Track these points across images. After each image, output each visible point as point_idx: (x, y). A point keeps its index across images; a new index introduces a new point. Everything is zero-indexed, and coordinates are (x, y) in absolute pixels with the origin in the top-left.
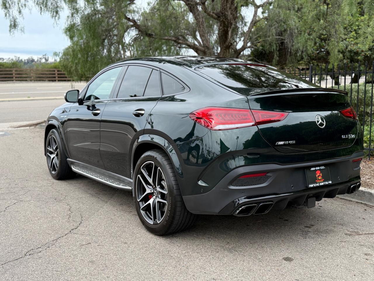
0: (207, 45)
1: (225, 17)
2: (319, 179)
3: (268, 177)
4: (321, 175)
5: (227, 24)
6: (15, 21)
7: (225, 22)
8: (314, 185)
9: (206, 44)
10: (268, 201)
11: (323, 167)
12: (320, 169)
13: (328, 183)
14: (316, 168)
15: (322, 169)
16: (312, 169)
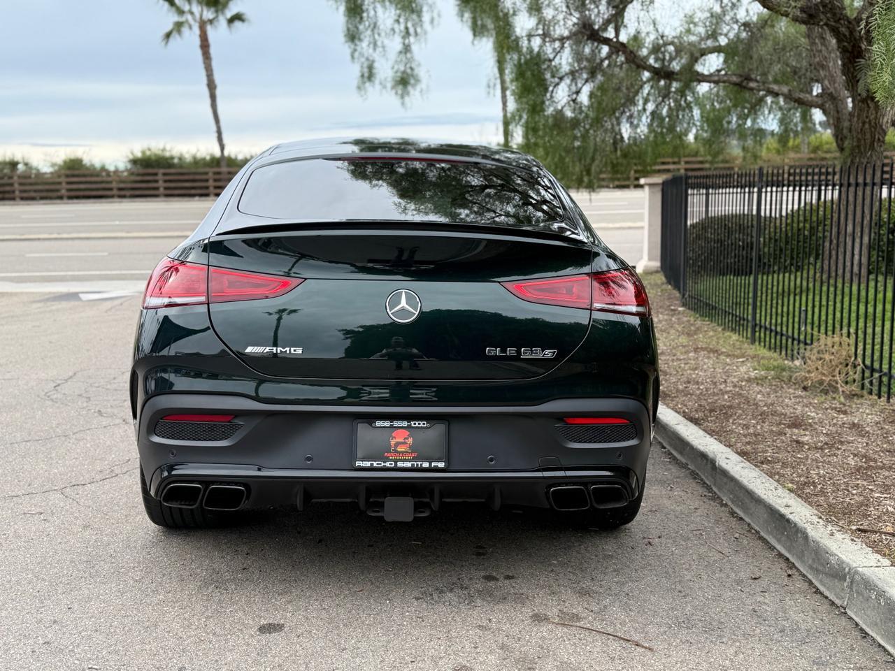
0: (832, 90)
1: (834, 14)
2: (397, 452)
3: (236, 428)
4: (410, 441)
5: (847, 34)
6: (371, 68)
7: (838, 28)
8: (375, 464)
9: (829, 89)
10: (232, 482)
11: (422, 424)
12: (409, 427)
13: (430, 464)
14: (396, 424)
15: (417, 427)
16: (379, 423)
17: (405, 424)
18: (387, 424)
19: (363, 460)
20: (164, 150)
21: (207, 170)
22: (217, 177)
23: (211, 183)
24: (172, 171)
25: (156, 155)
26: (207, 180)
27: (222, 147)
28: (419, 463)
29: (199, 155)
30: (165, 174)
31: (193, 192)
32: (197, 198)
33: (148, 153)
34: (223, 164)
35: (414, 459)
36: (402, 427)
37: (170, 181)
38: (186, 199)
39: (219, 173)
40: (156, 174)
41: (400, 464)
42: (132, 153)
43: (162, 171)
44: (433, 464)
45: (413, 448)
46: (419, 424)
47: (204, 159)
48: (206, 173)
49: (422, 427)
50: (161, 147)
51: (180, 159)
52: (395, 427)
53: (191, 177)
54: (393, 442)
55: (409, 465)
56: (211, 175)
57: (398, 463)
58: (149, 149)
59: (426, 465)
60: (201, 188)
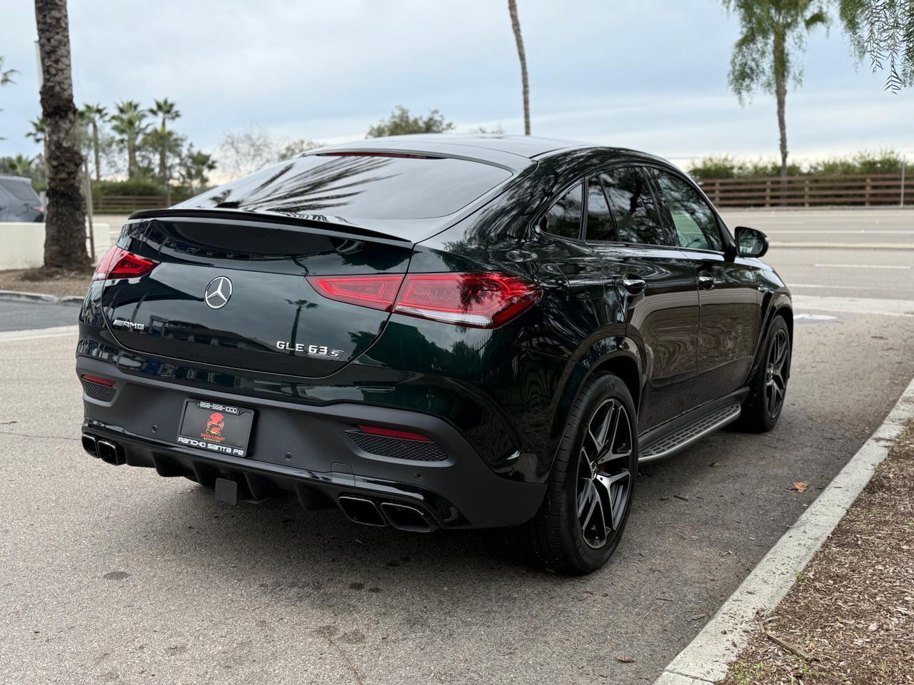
2: (210, 433)
3: (114, 392)
4: (222, 425)
8: (192, 442)
11: (233, 410)
12: (223, 412)
13: (232, 451)
14: (215, 407)
15: (229, 413)
16: (203, 404)
17: (220, 408)
18: (207, 405)
19: (185, 436)
20: (726, 159)
21: (765, 179)
22: (776, 186)
23: (768, 193)
24: (729, 181)
25: (716, 165)
26: (764, 190)
27: (785, 155)
28: (224, 448)
29: (761, 165)
30: (722, 184)
31: (748, 202)
32: (752, 208)
33: (709, 164)
34: (784, 172)
35: (222, 443)
36: (219, 411)
37: (728, 191)
38: (738, 209)
39: (778, 182)
40: (713, 184)
41: (210, 446)
42: (693, 164)
43: (719, 181)
44: (235, 451)
45: (223, 433)
46: (232, 410)
47: (765, 168)
48: (764, 183)
49: (233, 414)
50: (723, 157)
51: (740, 168)
52: (213, 410)
53: (748, 187)
54: (209, 424)
55: (216, 448)
56: (769, 184)
57: (209, 445)
58: (711, 160)
59: (229, 450)
60: (759, 198)
